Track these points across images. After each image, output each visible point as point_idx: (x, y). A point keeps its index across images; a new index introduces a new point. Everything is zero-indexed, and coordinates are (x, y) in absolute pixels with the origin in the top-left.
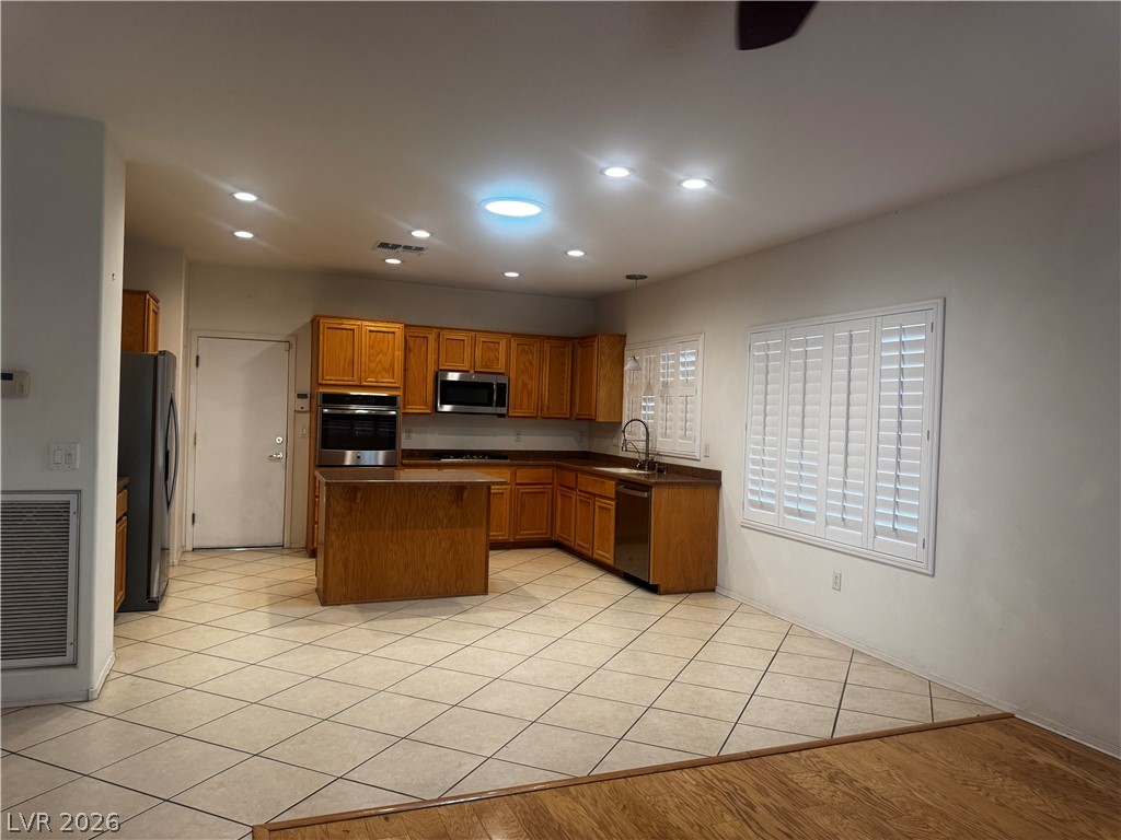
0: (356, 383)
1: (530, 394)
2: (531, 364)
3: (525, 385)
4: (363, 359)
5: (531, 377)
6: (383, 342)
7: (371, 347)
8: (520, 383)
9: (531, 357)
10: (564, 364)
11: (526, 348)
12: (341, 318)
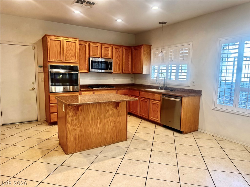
0: (62, 61)
1: (119, 65)
2: (119, 55)
3: (117, 63)
4: (64, 52)
5: (119, 60)
6: (71, 46)
7: (67, 48)
8: (116, 62)
9: (119, 53)
10: (129, 55)
11: (118, 50)
12: (55, 36)
